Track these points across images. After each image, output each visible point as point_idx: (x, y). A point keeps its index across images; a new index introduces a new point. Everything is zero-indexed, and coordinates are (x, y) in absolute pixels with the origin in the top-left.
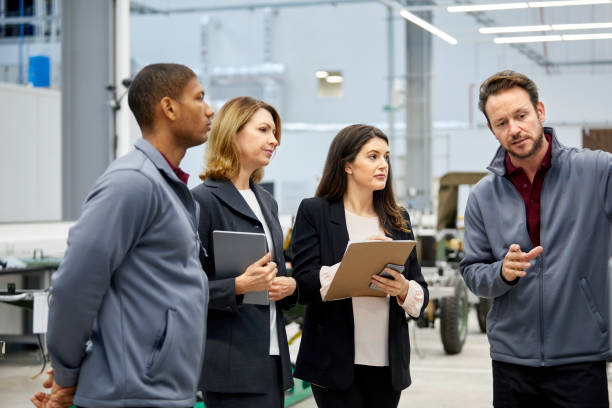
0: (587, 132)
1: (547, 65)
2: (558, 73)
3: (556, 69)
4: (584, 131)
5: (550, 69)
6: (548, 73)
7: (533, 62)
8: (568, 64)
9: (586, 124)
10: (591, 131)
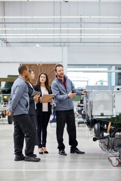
5: (8, 44)
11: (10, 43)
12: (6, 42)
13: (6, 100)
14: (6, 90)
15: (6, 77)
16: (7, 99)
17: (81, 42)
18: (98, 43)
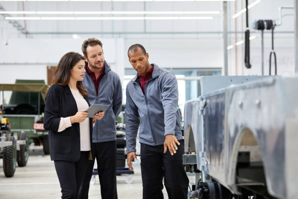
0: (50, 68)
1: (27, 33)
2: (32, 37)
3: (31, 35)
4: (48, 67)
5: (28, 35)
6: (27, 37)
7: (20, 32)
8: (37, 33)
9: (49, 64)
10: (52, 67)
11: (32, 33)
12: (24, 31)
13: (4, 126)
14: (12, 107)
15: (13, 82)
16: (7, 124)
17: (145, 33)
18: (173, 33)
